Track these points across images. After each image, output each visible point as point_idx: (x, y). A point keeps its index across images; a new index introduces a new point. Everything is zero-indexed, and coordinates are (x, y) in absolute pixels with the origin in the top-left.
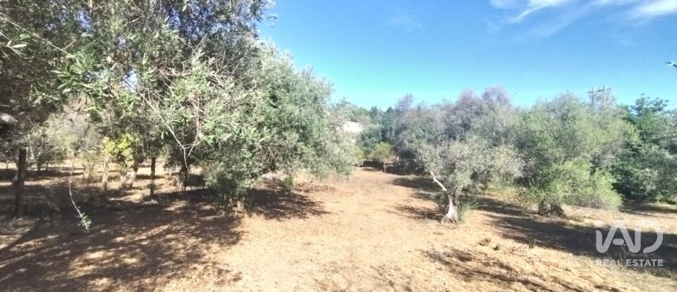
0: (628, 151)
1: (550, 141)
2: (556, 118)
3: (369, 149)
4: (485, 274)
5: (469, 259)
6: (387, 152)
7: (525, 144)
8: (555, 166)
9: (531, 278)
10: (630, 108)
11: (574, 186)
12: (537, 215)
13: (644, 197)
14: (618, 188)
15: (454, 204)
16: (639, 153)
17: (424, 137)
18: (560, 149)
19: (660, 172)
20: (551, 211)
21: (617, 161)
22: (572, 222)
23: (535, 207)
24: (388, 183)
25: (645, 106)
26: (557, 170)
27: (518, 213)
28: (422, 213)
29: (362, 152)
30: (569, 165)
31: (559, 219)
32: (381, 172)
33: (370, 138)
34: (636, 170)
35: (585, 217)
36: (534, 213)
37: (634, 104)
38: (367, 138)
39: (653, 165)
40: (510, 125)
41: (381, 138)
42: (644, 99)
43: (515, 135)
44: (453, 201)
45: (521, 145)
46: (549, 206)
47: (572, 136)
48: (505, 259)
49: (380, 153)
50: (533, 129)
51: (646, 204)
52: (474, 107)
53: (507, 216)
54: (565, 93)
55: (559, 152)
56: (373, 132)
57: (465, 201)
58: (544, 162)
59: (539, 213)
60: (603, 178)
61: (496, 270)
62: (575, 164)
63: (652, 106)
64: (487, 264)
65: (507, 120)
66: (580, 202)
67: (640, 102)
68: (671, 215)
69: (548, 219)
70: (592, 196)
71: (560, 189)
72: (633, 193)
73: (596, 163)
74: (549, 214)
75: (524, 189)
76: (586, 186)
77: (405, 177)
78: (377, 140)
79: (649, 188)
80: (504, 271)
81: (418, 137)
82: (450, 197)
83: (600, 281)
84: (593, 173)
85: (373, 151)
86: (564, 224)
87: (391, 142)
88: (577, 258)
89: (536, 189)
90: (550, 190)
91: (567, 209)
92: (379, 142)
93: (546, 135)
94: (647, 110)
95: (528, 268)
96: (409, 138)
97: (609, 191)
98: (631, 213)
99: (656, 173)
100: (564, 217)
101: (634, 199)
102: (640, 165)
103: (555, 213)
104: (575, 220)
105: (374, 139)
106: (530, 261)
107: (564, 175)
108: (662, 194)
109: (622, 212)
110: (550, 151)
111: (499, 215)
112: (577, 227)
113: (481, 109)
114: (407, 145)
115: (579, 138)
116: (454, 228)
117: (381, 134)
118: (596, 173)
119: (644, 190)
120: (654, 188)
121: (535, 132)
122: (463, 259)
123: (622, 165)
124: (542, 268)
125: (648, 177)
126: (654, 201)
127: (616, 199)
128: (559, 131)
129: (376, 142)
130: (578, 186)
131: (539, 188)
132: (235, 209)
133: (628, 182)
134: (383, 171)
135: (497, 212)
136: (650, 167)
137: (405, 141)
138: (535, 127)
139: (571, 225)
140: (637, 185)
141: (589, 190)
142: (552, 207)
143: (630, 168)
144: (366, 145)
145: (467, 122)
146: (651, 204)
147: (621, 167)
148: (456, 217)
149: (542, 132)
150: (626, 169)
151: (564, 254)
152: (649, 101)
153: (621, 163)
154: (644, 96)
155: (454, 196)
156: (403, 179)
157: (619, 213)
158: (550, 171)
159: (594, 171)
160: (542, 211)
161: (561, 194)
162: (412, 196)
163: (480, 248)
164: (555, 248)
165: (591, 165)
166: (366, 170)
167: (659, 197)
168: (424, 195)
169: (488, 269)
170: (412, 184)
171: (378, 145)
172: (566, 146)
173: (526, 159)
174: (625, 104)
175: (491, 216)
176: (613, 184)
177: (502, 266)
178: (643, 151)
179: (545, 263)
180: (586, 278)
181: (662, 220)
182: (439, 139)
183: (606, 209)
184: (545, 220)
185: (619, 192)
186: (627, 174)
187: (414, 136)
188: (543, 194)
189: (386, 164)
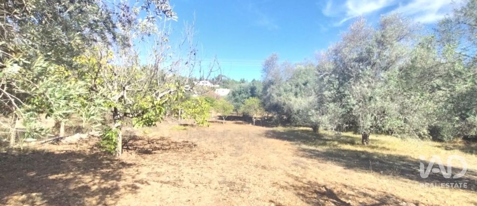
3: (239, 104)
6: (257, 106)
17: (291, 90)
24: (260, 135)
29: (233, 106)
32: (250, 125)
33: (239, 94)
38: (237, 94)
41: (250, 94)
49: (249, 107)
56: (242, 89)
78: (247, 96)
81: (285, 91)
85: (243, 106)
87: (259, 97)
92: (248, 98)
96: (277, 92)
105: (244, 95)
114: (276, 99)
117: (250, 90)
129: (245, 98)
134: (252, 124)
137: (273, 95)
144: (236, 100)
166: (237, 123)
170: (286, 136)
171: (247, 100)
187: (282, 89)
189: (255, 118)
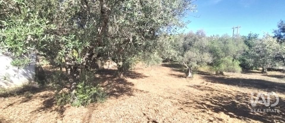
0: (245, 52)
1: (221, 51)
2: (222, 43)
4: (206, 90)
5: (200, 87)
7: (212, 52)
8: (222, 59)
9: (218, 90)
10: (246, 37)
11: (228, 65)
12: (215, 75)
13: (249, 68)
14: (241, 65)
15: (191, 72)
16: (248, 54)
18: (224, 53)
19: (254, 60)
20: (220, 74)
21: (241, 56)
22: (226, 77)
23: (215, 73)
25: (251, 36)
26: (222, 60)
27: (209, 75)
28: (178, 76)
30: (226, 58)
31: (222, 76)
34: (247, 59)
35: (230, 75)
36: (214, 75)
37: (248, 35)
39: (252, 57)
40: (207, 45)
42: (251, 34)
43: (209, 49)
44: (190, 71)
45: (211, 52)
46: (219, 72)
47: (227, 49)
48: (210, 86)
50: (215, 47)
51: (249, 71)
52: (193, 38)
53: (206, 76)
54: (225, 34)
55: (223, 54)
57: (194, 71)
58: (219, 57)
59: (216, 75)
60: (236, 62)
61: (208, 89)
62: (228, 58)
63: (254, 36)
64: (206, 88)
65: (206, 43)
66: (229, 70)
67: (250, 35)
68: (257, 74)
69: (219, 76)
70: (233, 69)
71: (223, 67)
72: (246, 67)
73: (234, 57)
74: (219, 75)
75: (212, 67)
76: (231, 65)
77: (165, 63)
79: (251, 65)
80: (211, 89)
82: (189, 70)
83: (234, 90)
84: (233, 61)
86: (224, 78)
88: (228, 86)
89: (215, 66)
90: (220, 67)
91: (225, 73)
93: (219, 49)
94: (252, 38)
95: (216, 88)
97: (238, 67)
98: (244, 74)
99: (253, 60)
100: (224, 75)
101: (246, 68)
102: (248, 57)
103: (221, 74)
104: (227, 76)
106: (216, 87)
107: (224, 62)
108: (255, 67)
109: (242, 73)
110: (220, 54)
111: (203, 76)
112: (228, 78)
113: (196, 38)
115: (229, 50)
116: (191, 80)
118: (234, 61)
119: (249, 66)
120: (252, 65)
121: (215, 48)
122: (199, 87)
123: (243, 57)
124: (220, 88)
125: (250, 61)
126: (252, 69)
127: (240, 69)
128: (223, 48)
130: (229, 65)
131: (217, 66)
132: (121, 76)
133: (244, 63)
135: (202, 75)
136: (251, 58)
138: (216, 46)
139: (226, 78)
140: (247, 64)
141: (232, 66)
142: (220, 72)
143: (245, 58)
145: (190, 43)
146: (251, 71)
147: (242, 58)
148: (191, 77)
149: (218, 48)
150: (244, 59)
151: (225, 85)
152: (253, 34)
153: (242, 57)
154: (251, 33)
155: (191, 69)
156: (165, 64)
157: (241, 74)
158: (220, 61)
159: (234, 60)
160: (217, 74)
161: (223, 68)
162: (171, 70)
163: (201, 84)
164: (222, 84)
165: (233, 58)
167: (254, 68)
168: (175, 70)
169: (206, 89)
172: (226, 52)
173: (213, 57)
174: (244, 35)
175: (201, 76)
176: (239, 64)
177: (209, 88)
178: (249, 53)
179: (220, 87)
180: (231, 90)
181: (254, 75)
182: (180, 49)
183: (237, 72)
184: (218, 76)
185: (241, 67)
186: (244, 60)
188: (217, 68)
